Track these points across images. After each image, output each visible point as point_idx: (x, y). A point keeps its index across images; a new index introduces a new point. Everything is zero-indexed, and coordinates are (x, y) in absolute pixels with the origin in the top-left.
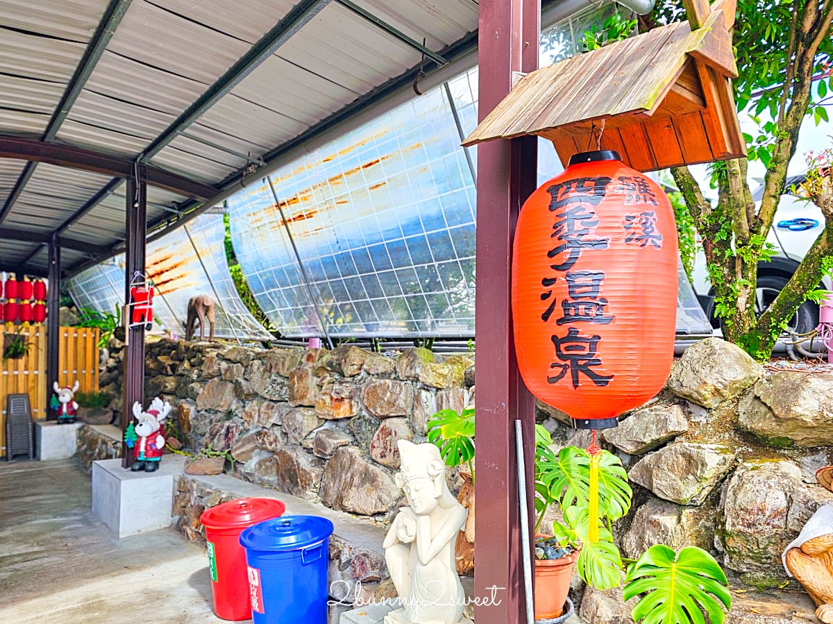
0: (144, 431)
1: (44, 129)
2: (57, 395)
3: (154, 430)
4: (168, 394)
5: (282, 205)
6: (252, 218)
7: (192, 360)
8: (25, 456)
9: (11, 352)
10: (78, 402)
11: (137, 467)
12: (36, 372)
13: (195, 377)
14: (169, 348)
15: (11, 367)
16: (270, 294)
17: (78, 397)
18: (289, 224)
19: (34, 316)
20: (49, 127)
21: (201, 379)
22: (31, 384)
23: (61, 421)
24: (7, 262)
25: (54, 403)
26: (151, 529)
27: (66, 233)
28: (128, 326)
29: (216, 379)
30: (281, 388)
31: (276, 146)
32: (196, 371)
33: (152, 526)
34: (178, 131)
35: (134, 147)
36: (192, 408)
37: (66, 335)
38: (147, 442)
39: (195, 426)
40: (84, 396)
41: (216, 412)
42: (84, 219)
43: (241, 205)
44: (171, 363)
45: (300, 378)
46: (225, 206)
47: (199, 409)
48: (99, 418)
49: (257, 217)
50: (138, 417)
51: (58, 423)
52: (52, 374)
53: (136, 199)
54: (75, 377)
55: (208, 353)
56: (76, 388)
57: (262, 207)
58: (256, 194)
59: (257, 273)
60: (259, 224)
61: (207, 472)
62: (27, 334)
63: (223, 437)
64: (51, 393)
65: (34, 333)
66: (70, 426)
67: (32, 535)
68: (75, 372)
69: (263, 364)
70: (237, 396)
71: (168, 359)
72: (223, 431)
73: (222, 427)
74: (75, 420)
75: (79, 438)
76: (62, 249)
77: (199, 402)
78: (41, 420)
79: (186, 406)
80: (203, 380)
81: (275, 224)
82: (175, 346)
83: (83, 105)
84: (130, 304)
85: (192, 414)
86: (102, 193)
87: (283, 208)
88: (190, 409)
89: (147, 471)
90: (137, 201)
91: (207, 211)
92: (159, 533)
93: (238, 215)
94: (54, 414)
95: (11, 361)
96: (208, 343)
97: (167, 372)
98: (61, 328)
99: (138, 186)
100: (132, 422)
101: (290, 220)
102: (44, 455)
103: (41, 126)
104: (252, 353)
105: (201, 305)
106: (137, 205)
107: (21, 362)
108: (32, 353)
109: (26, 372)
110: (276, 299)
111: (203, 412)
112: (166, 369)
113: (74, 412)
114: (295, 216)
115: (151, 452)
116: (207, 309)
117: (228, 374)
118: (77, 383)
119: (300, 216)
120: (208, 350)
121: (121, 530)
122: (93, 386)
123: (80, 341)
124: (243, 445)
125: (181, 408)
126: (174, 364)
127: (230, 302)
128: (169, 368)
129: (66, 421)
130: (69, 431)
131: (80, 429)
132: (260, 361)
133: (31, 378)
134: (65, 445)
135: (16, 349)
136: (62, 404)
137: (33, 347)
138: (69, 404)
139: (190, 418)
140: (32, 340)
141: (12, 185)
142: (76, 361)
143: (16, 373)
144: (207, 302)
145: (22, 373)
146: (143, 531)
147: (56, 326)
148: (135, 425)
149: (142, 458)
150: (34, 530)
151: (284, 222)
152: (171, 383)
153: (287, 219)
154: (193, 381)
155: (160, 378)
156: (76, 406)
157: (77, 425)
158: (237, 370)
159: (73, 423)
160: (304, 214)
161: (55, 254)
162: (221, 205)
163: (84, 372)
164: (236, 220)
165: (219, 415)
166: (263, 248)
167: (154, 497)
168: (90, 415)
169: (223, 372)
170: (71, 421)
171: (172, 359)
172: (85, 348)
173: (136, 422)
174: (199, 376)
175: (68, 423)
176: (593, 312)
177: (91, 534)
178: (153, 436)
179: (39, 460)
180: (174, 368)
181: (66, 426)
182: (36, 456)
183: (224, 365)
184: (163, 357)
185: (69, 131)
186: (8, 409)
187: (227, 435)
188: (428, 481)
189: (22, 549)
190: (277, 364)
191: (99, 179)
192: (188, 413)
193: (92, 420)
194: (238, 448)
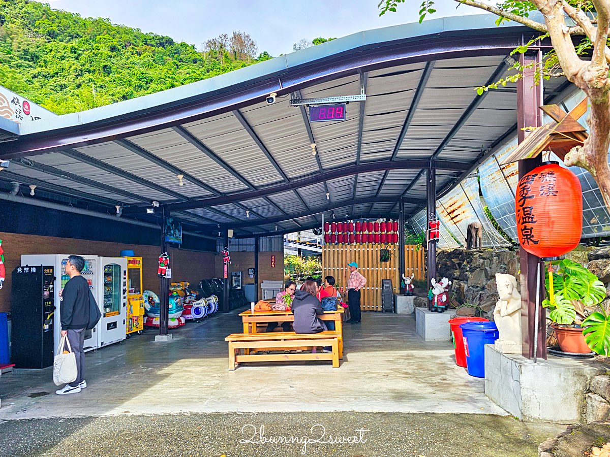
0: (436, 292)
1: (391, 155)
2: (404, 280)
3: (441, 292)
4: (455, 279)
5: (503, 169)
6: (491, 177)
7: (468, 260)
8: (391, 311)
9: (383, 258)
10: (414, 285)
11: (434, 310)
12: (395, 269)
13: (468, 269)
14: (458, 254)
15: (384, 266)
16: (504, 218)
17: (414, 282)
18: (507, 179)
19: (393, 239)
20: (393, 155)
21: (471, 270)
22: (392, 275)
23: (406, 294)
24: (382, 213)
25: (403, 285)
26: (440, 340)
27: (406, 195)
28: (428, 240)
29: (478, 269)
30: (504, 271)
31: (497, 138)
32: (469, 266)
33: (441, 338)
34: (445, 145)
35: (429, 153)
36: (466, 286)
37: (408, 249)
38: (438, 297)
39: (467, 295)
40: (417, 282)
41: (478, 287)
42: (414, 187)
43: (485, 170)
44: (458, 262)
45: (512, 264)
46: (478, 172)
47: (469, 285)
48: (424, 293)
49: (493, 177)
50: (434, 286)
51: (405, 296)
52: (402, 270)
53: (431, 177)
54: (413, 271)
55: (475, 255)
56: (412, 277)
57: (494, 171)
58: (491, 164)
59: (496, 207)
60: (494, 180)
61: (466, 314)
62: (390, 249)
63: (478, 299)
64: (401, 280)
65: (393, 248)
66: (411, 297)
67: (390, 336)
68: (412, 269)
69: (499, 259)
70: (486, 277)
71: (457, 261)
72: (478, 296)
73: (478, 294)
74: (413, 295)
75: (415, 304)
76: (405, 203)
77: (469, 282)
78: (397, 294)
79: (462, 284)
80: (472, 270)
81: (501, 179)
82: (461, 253)
83: (405, 144)
84: (429, 230)
85: (466, 288)
86: (419, 175)
87: (504, 170)
88: (465, 286)
89: (438, 312)
90: (431, 179)
91: (467, 177)
92: (444, 342)
93: (484, 176)
94: (403, 291)
95: (383, 263)
96: (475, 250)
97: (456, 267)
98: (405, 245)
99: (432, 171)
100: (431, 288)
101: (508, 177)
102: (399, 311)
103: (390, 154)
104: (494, 253)
105: (473, 228)
106: (431, 181)
107: (388, 263)
108: (392, 259)
109: (390, 269)
110: (509, 221)
111: (471, 287)
112: (456, 265)
113: (412, 289)
114: (510, 174)
115: (440, 303)
116: (477, 230)
117: (483, 266)
118: (413, 275)
119: (512, 174)
120: (475, 253)
121: (426, 337)
122: (422, 276)
123: (415, 252)
124: (486, 302)
125: (460, 285)
126: (460, 263)
127: (487, 225)
128: (457, 265)
129: (408, 295)
130: (410, 300)
131: (415, 299)
132: (497, 257)
133: (392, 271)
134: (408, 306)
135: (385, 256)
136: (406, 285)
137: (392, 255)
138: (410, 285)
139: (465, 291)
140: (392, 252)
141: (381, 178)
142: (413, 263)
143: (386, 269)
144: (477, 226)
145: (388, 269)
146: (436, 340)
147: (403, 244)
148: (432, 289)
149: (436, 306)
150: (391, 335)
151: (505, 178)
152: (457, 273)
153: (506, 176)
154: (467, 271)
155: (452, 271)
156: (413, 287)
157: (414, 297)
158: (487, 263)
159: (411, 296)
160: (514, 172)
161: (402, 207)
162: (475, 172)
163: (417, 269)
164: (483, 179)
165: (479, 288)
166: (497, 193)
167: (441, 325)
168: (420, 292)
169: (481, 265)
170: (411, 294)
171: (460, 260)
172: (417, 256)
173: (433, 287)
174: (470, 268)
175: (410, 296)
176: (530, 220)
177: (414, 338)
178: (440, 295)
179: (397, 313)
180: (460, 264)
181: (408, 297)
182: (395, 311)
183: (482, 261)
184: (455, 259)
185: (401, 154)
186: (383, 288)
187: (480, 298)
188: (506, 287)
189: (386, 339)
190: (503, 258)
191: (417, 171)
192: (463, 288)
193: (420, 294)
194: (483, 304)
